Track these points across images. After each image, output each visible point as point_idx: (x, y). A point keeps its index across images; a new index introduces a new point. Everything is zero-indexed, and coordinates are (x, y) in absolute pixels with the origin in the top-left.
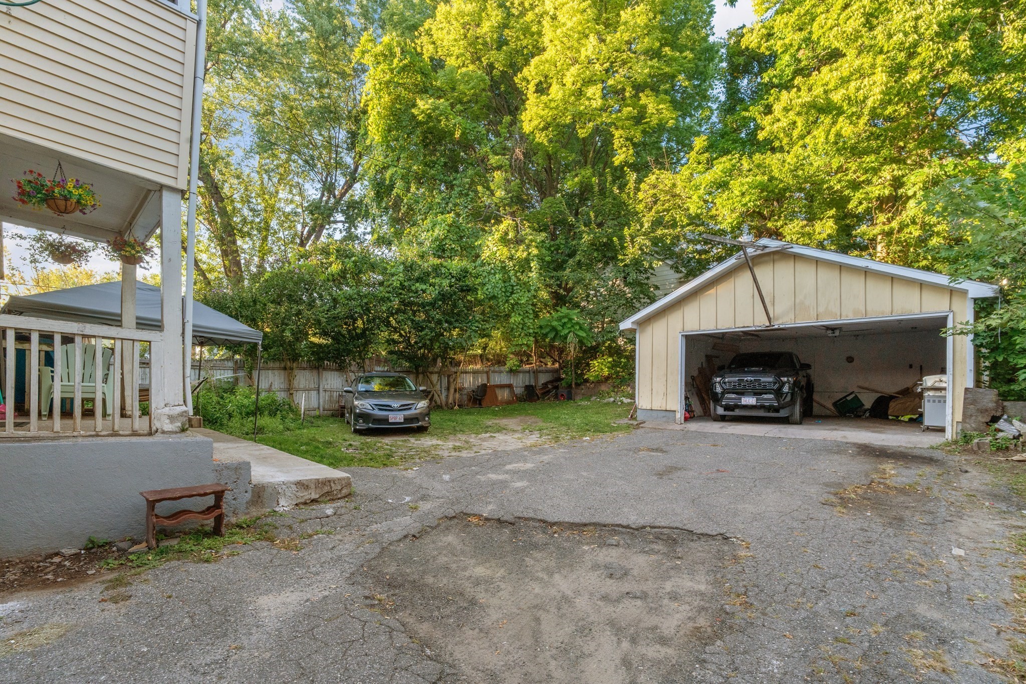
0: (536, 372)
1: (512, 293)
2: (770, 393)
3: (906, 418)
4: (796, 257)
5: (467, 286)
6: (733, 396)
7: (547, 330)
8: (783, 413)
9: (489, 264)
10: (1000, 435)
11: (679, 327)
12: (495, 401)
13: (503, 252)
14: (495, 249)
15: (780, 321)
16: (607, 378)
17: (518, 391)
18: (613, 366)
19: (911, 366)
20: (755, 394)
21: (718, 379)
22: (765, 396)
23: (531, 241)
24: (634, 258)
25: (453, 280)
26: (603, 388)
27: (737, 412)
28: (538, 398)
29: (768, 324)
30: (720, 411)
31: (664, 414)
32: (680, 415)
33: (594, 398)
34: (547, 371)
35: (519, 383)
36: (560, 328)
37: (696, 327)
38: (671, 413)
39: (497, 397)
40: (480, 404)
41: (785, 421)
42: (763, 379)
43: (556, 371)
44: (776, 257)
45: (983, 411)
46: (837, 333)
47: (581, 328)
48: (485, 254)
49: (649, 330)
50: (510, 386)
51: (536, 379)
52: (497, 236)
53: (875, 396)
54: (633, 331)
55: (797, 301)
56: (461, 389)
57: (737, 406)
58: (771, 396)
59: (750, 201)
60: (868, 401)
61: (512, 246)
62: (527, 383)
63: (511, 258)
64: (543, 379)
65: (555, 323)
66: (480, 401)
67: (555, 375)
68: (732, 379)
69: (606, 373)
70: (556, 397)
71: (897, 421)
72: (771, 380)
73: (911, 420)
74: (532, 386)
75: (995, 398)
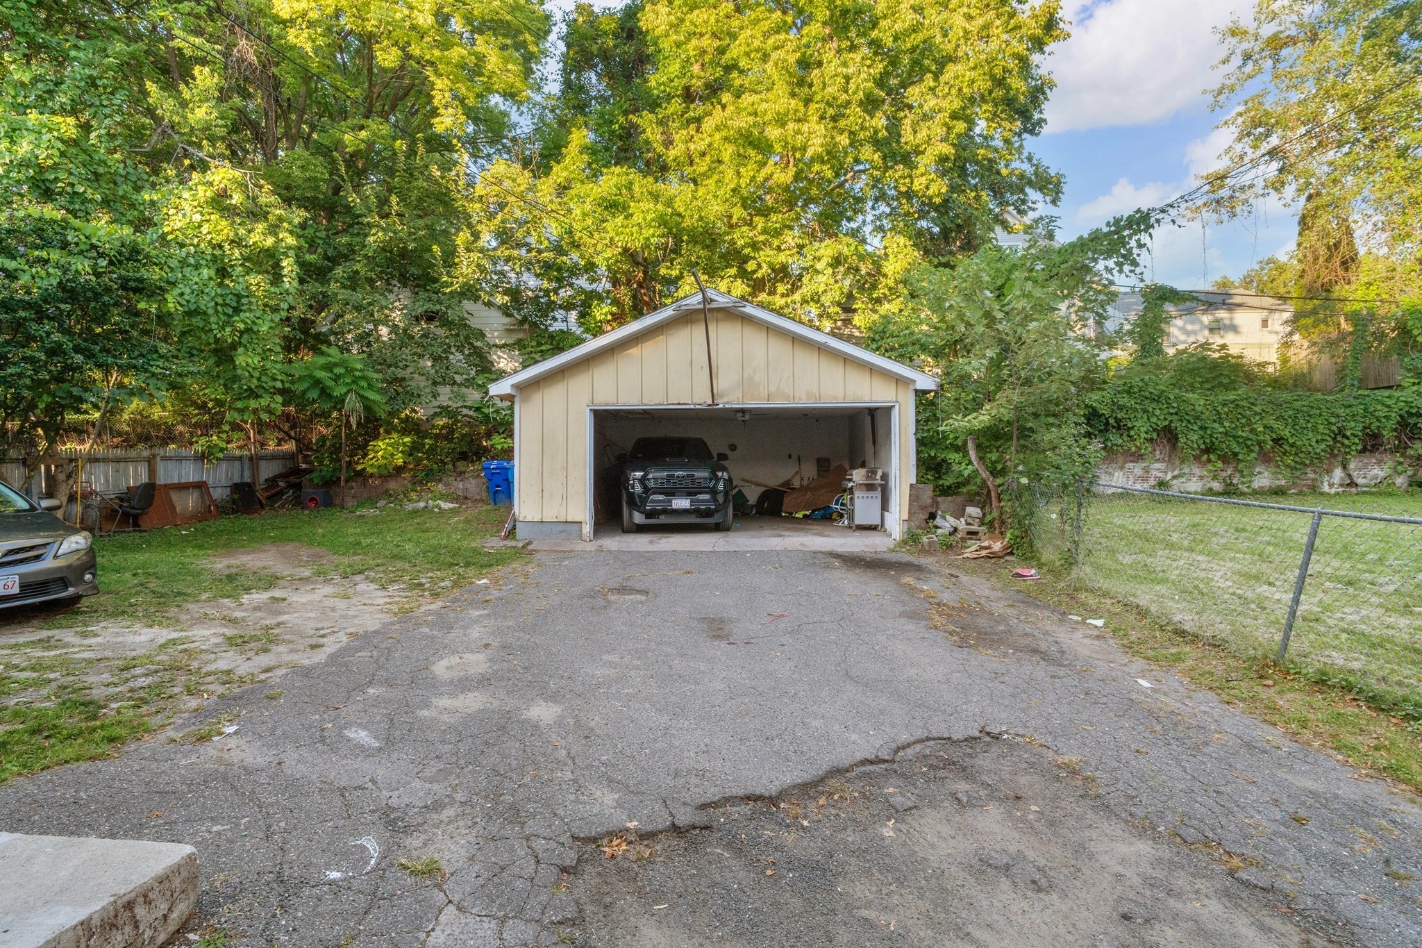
0: (254, 460)
1: (237, 310)
2: (706, 493)
3: (800, 515)
4: (747, 319)
5: (140, 280)
6: (661, 497)
7: (305, 385)
8: (716, 519)
9: (182, 246)
10: (939, 531)
11: (586, 399)
12: (171, 517)
13: (219, 228)
14: (197, 218)
15: (725, 400)
16: (399, 470)
17: (218, 494)
18: (412, 451)
19: (790, 456)
20: (689, 494)
21: (639, 474)
22: (701, 497)
23: (281, 219)
24: (466, 284)
25: (103, 263)
26: (392, 485)
27: (663, 519)
28: (262, 507)
29: (710, 402)
30: (638, 518)
31: (562, 527)
32: (587, 529)
33: (381, 503)
34: (274, 457)
35: (220, 478)
36: (331, 383)
37: (612, 400)
38: (575, 527)
39: (173, 508)
40: (136, 524)
41: (717, 528)
42: (697, 474)
43: (290, 456)
44: (720, 315)
45: (923, 508)
46: (747, 417)
47: (370, 387)
48: (175, 223)
49: (537, 398)
50: (200, 486)
51: (255, 470)
52: (204, 193)
53: (760, 490)
54: (510, 398)
55: (746, 375)
56: (86, 496)
57: (665, 511)
58: (707, 497)
59: (653, 236)
60: (752, 495)
61: (238, 220)
62: (237, 479)
63: (237, 242)
64: (267, 471)
65: (321, 374)
66: (136, 517)
67: (289, 464)
68: (657, 475)
69: (400, 462)
70: (299, 503)
71: (791, 518)
72: (706, 475)
73: (805, 516)
74: (248, 485)
75: (930, 493)
